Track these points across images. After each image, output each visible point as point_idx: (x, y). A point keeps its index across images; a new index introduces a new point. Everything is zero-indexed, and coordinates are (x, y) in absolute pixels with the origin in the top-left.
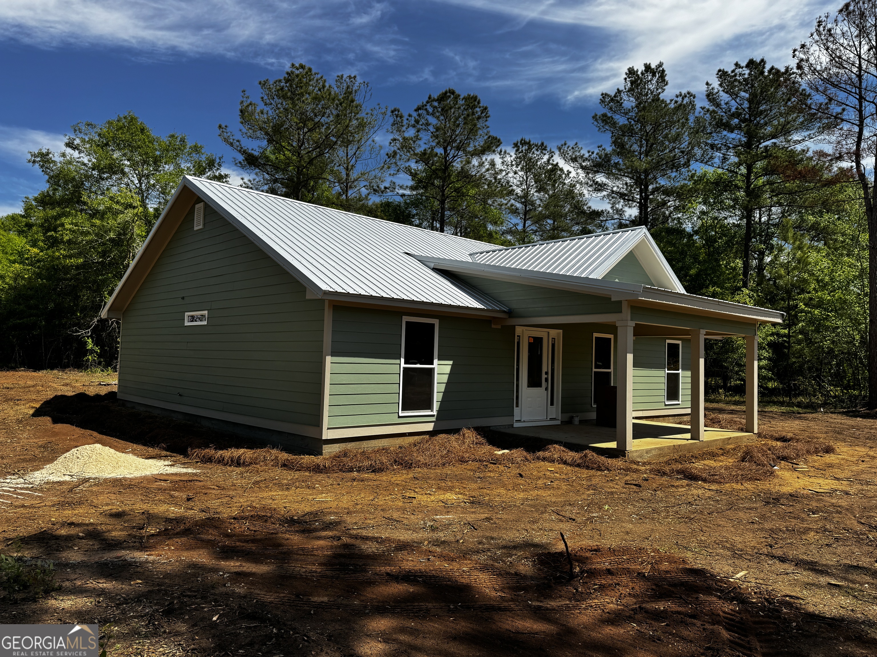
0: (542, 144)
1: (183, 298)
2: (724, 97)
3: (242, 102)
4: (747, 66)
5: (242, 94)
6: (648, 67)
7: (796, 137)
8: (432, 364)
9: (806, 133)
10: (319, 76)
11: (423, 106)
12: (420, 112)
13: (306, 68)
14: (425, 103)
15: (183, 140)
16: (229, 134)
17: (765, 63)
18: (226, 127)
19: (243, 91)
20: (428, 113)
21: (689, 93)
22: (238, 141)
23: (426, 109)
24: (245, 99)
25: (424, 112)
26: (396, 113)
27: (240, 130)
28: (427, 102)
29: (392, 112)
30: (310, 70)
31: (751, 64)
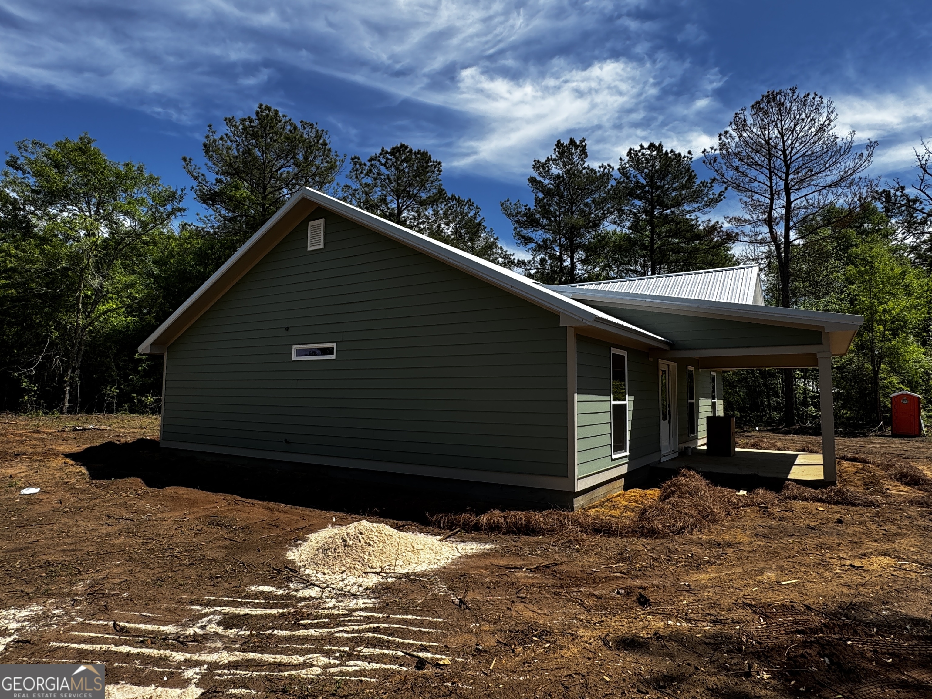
0: (470, 200)
1: (287, 329)
2: (633, 171)
3: (207, 137)
4: (649, 148)
5: (208, 128)
6: (572, 141)
7: (687, 207)
8: (624, 400)
9: (696, 206)
10: (287, 118)
11: (376, 157)
12: (373, 162)
13: (272, 110)
14: (378, 155)
15: (140, 170)
16: (193, 167)
17: (662, 147)
18: (190, 159)
19: (210, 126)
20: (381, 164)
21: (609, 165)
22: (202, 175)
23: (379, 160)
24: (211, 134)
25: (378, 163)
26: (356, 160)
27: (206, 164)
28: (381, 154)
29: (352, 159)
30: (276, 112)
31: (652, 146)
